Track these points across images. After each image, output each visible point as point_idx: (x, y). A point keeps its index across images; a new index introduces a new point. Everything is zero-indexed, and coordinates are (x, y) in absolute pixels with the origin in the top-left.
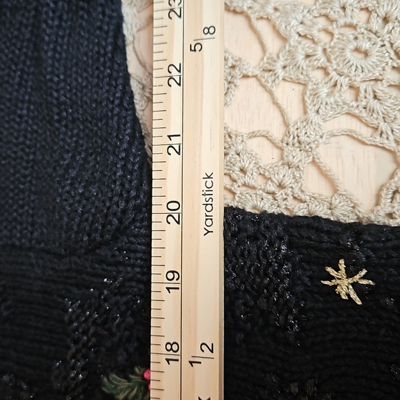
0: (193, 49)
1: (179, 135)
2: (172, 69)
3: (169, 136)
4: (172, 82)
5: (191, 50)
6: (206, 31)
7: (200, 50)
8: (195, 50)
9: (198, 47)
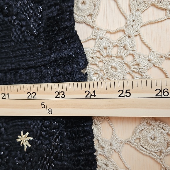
0: (43, 104)
1: (9, 98)
2: (34, 94)
3: (8, 94)
4: (29, 94)
5: (42, 103)
6: (50, 110)
7: (42, 107)
8: (42, 105)
9: (43, 106)
